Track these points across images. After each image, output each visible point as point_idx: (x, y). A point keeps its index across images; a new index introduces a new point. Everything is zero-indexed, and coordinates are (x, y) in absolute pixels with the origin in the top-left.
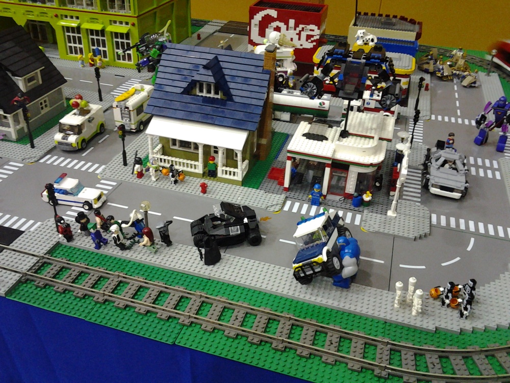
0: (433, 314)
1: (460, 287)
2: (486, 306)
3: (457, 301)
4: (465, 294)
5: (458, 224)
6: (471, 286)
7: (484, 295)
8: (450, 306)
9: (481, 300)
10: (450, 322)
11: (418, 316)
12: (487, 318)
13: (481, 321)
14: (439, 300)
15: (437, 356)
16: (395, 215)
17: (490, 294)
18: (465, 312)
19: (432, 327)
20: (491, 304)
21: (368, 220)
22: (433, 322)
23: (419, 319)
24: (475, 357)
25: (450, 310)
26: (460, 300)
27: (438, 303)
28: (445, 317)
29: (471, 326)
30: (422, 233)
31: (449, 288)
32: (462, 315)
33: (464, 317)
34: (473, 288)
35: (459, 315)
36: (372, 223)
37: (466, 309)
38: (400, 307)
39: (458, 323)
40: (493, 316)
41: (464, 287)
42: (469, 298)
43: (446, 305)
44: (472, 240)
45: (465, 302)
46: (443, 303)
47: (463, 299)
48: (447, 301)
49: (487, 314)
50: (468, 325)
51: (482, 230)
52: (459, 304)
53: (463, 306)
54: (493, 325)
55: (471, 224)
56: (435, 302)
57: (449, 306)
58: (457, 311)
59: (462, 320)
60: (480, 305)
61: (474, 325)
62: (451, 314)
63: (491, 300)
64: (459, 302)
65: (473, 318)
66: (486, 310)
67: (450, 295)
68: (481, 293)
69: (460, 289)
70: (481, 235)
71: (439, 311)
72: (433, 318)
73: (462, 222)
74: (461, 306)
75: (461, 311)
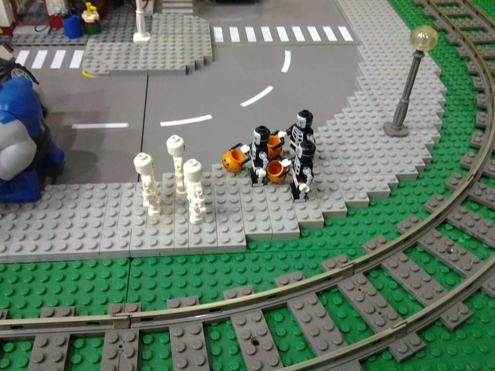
0: (236, 207)
1: (282, 134)
2: (337, 162)
3: (280, 166)
4: (294, 148)
5: (259, 35)
6: (304, 126)
7: (329, 141)
8: (269, 180)
9: (327, 153)
10: (274, 216)
11: (204, 221)
12: (346, 186)
13: (336, 195)
14: (244, 173)
15: (259, 314)
16: (147, 39)
17: (340, 137)
18: (302, 186)
19: (236, 240)
20: (346, 154)
21: (95, 56)
22: (238, 227)
23: (207, 227)
24: (345, 285)
25: (269, 189)
26: (286, 163)
27: (244, 180)
28: (262, 206)
29: (318, 213)
30: (197, 57)
31: (258, 143)
32: (296, 193)
33: (302, 196)
34: (308, 130)
35: (289, 195)
36: (102, 58)
37: (302, 178)
38: (162, 213)
39: (291, 214)
40: (355, 178)
41: (289, 133)
42: (304, 152)
43: (260, 180)
44: (288, 55)
45: (298, 163)
46: (254, 178)
47: (292, 159)
48: (261, 172)
49: (343, 178)
50: (311, 212)
51: (300, 36)
52: (286, 172)
53: (294, 174)
54: (361, 197)
55: (282, 32)
56: (237, 179)
57: (266, 181)
58: (284, 188)
59: (299, 205)
60: (326, 163)
61: (324, 208)
62: (274, 197)
63: (343, 148)
64: (285, 168)
65: (319, 194)
66: (340, 170)
67: (263, 156)
68: (323, 140)
69: (282, 139)
70: (301, 44)
71: (248, 198)
72: (236, 217)
73: (266, 31)
74: (291, 175)
75: (293, 185)
